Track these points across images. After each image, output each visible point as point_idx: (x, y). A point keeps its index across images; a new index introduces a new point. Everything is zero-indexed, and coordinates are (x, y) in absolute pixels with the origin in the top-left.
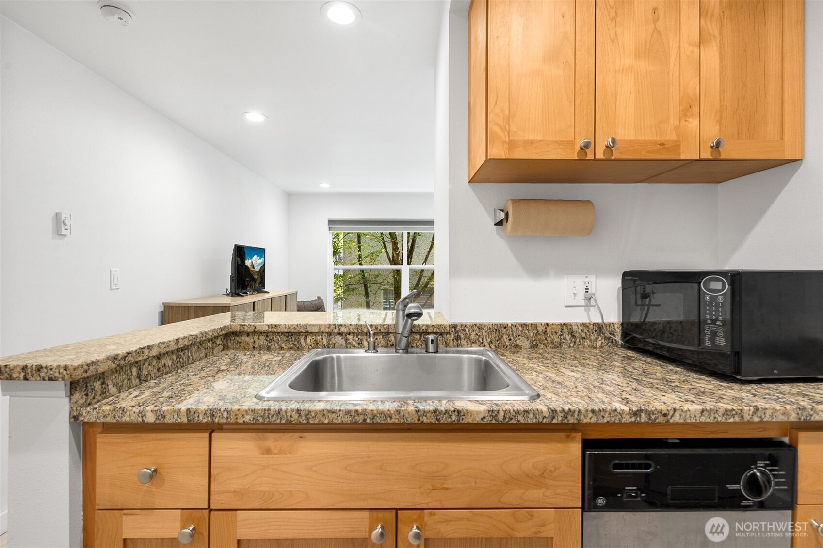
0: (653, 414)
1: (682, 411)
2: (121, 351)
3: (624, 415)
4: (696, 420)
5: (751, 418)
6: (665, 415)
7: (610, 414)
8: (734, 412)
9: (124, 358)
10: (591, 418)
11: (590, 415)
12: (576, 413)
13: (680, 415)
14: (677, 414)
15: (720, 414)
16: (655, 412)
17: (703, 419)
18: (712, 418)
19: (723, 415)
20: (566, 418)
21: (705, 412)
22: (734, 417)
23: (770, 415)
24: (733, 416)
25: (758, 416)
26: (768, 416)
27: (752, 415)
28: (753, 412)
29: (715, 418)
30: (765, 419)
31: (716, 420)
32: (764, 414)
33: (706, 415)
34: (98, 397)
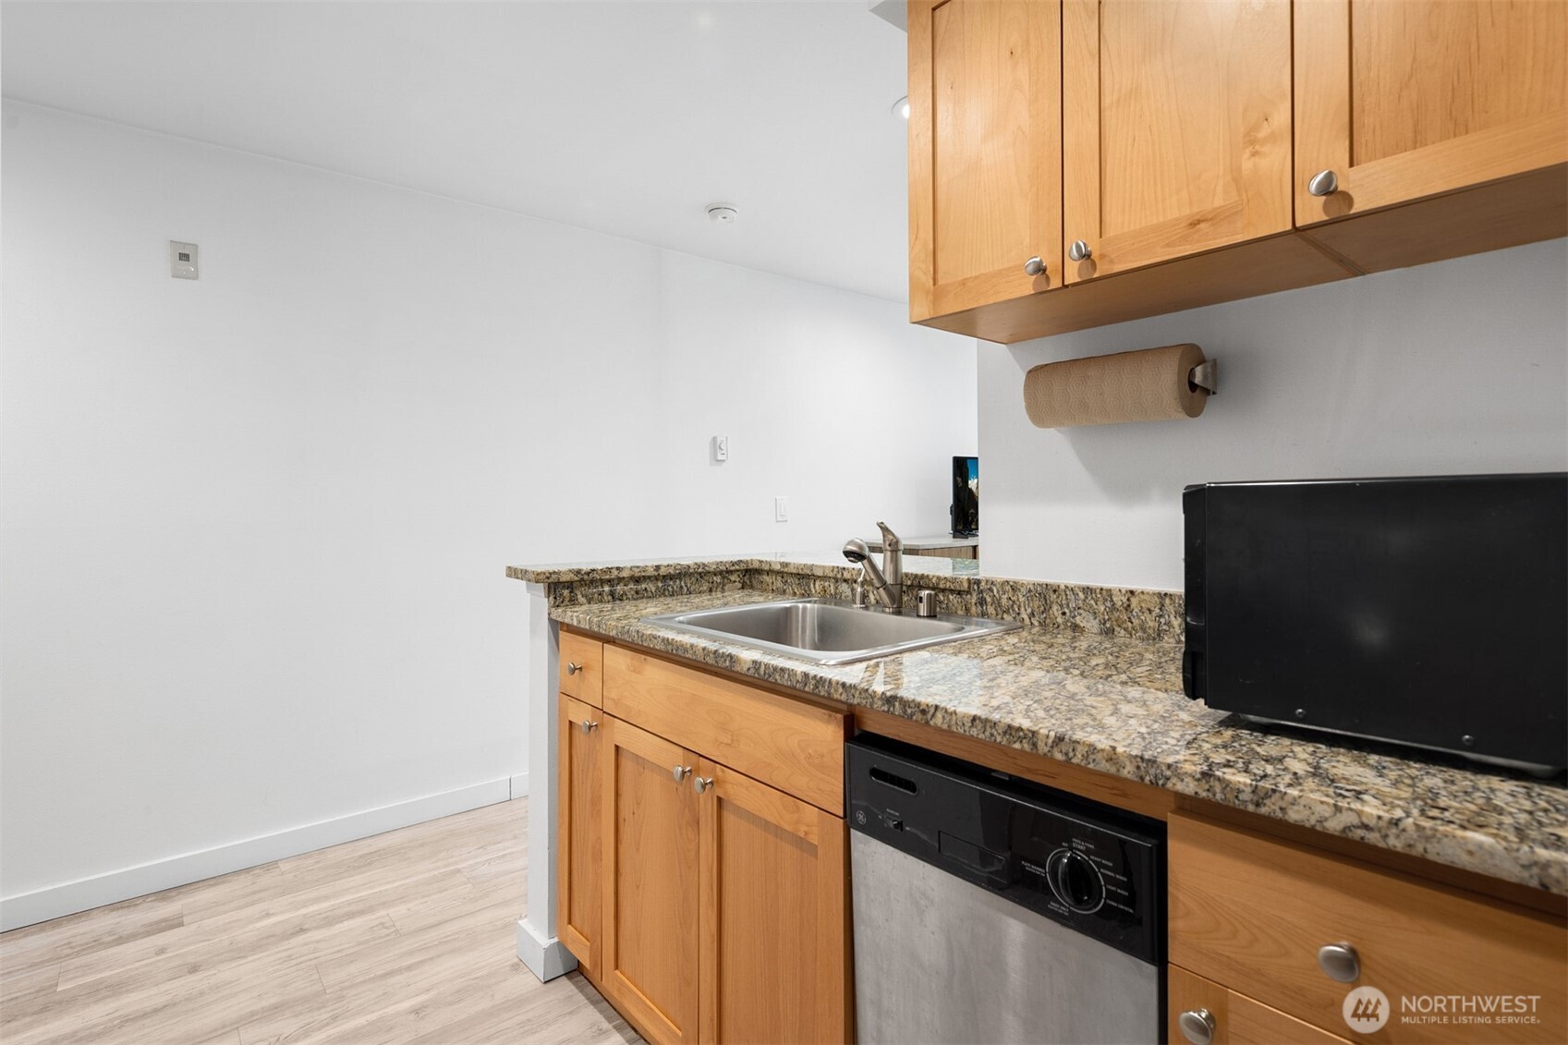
0: (909, 707)
1: (946, 711)
2: (586, 568)
3: (875, 700)
4: (965, 731)
5: (1049, 751)
6: (924, 712)
7: (860, 693)
8: (1021, 734)
9: (588, 574)
10: (841, 694)
11: (841, 690)
12: (827, 683)
13: (943, 717)
14: (939, 715)
15: (1000, 731)
16: (912, 705)
17: (974, 732)
18: (987, 733)
19: (1005, 733)
20: (817, 687)
21: (977, 721)
22: (1021, 742)
23: (1083, 756)
24: (1021, 740)
25: (1061, 752)
26: (1080, 756)
27: (1052, 747)
28: (1053, 742)
29: (992, 735)
30: (1074, 761)
31: (993, 738)
32: (1073, 750)
33: (979, 728)
34: (566, 602)
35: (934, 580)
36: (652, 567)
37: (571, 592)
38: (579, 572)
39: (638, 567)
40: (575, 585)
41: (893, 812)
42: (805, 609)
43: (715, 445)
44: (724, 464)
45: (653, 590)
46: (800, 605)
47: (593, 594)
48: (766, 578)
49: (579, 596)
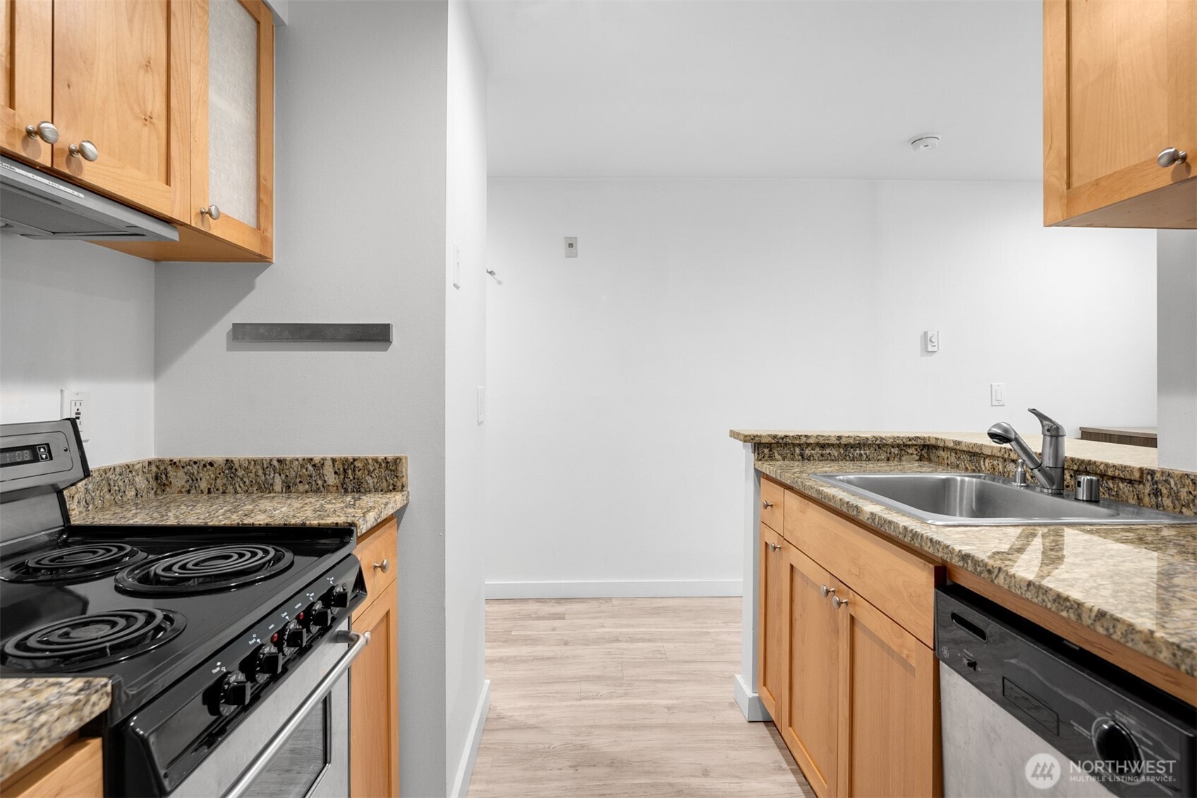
0: (979, 566)
1: (1007, 574)
2: (781, 434)
3: (954, 555)
4: (1022, 593)
5: (1092, 624)
6: (989, 572)
7: (943, 549)
8: (1068, 604)
9: (783, 438)
10: (929, 548)
11: (929, 544)
12: (920, 536)
13: (1005, 578)
14: (1002, 576)
15: (1050, 598)
16: (981, 564)
17: (1029, 595)
18: (1040, 599)
19: (1054, 601)
20: (913, 540)
21: (1032, 587)
22: (1068, 611)
23: (1122, 634)
24: (1068, 609)
25: (1103, 626)
26: (1119, 634)
27: (1095, 621)
28: (1096, 616)
29: (1044, 601)
30: (1115, 637)
31: (1045, 604)
32: (1114, 627)
33: (1033, 592)
34: (766, 458)
35: (1102, 467)
36: (834, 437)
37: (770, 451)
38: (775, 437)
39: (822, 436)
40: (773, 446)
41: (968, 653)
42: (962, 482)
43: (926, 339)
44: (936, 354)
45: (836, 455)
46: (959, 478)
47: (787, 454)
48: (941, 453)
49: (776, 454)
